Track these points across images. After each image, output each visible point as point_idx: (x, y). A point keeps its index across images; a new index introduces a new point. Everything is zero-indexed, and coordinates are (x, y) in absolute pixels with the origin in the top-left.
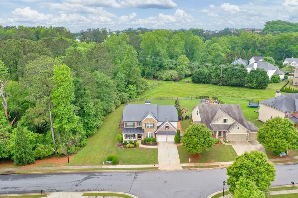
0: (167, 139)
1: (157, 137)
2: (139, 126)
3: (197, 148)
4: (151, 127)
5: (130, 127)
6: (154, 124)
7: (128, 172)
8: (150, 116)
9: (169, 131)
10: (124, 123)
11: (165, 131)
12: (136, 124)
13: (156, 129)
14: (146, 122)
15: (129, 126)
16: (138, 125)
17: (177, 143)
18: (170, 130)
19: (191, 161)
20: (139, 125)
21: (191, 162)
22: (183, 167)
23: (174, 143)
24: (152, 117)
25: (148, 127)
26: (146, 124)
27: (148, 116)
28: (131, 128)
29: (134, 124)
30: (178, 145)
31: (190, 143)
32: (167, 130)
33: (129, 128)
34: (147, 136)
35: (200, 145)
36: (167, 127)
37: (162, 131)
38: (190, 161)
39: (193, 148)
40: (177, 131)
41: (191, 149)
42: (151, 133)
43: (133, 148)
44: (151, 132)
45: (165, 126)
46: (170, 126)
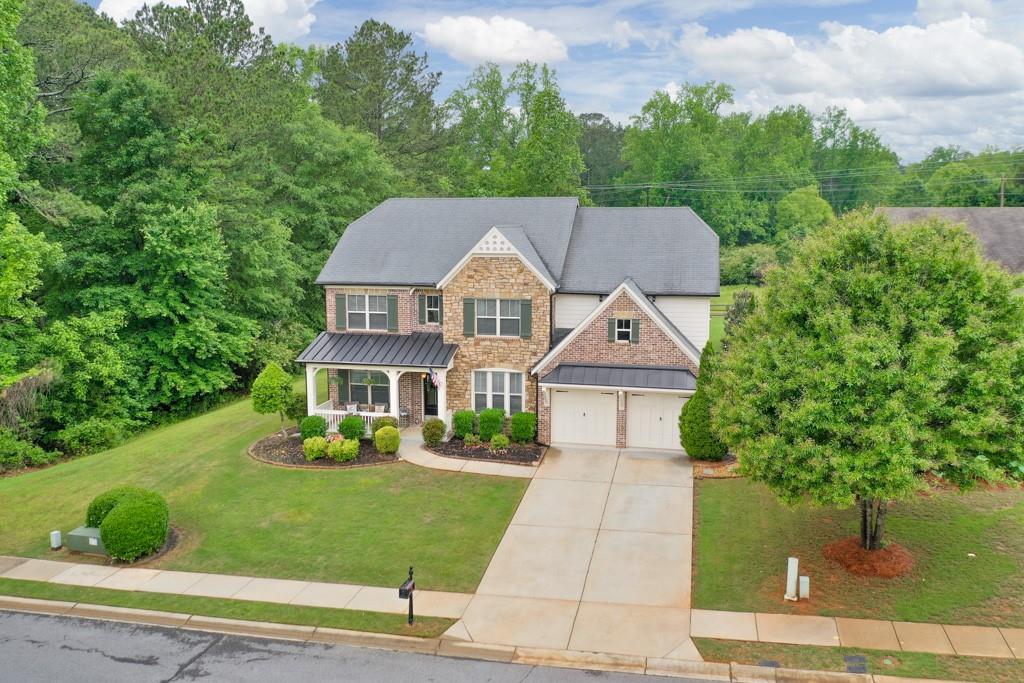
0: (622, 429)
1: (548, 410)
2: (430, 327)
3: (876, 433)
4: (508, 327)
5: (367, 329)
6: (527, 306)
7: (152, 630)
8: (501, 237)
9: (639, 360)
10: (331, 300)
11: (609, 359)
12: (407, 303)
13: (546, 345)
14: (472, 290)
15: (357, 320)
16: (422, 315)
17: (702, 459)
18: (647, 351)
19: (805, 591)
20: (432, 317)
21: (800, 607)
22: (713, 650)
23: (678, 460)
24: (514, 250)
25: (488, 326)
26: (468, 305)
27: (481, 243)
28: (371, 336)
29: (393, 302)
30: (708, 470)
31: (790, 384)
32: (621, 353)
33: (361, 335)
34: (481, 401)
35: (913, 401)
36: (625, 330)
37: (587, 359)
38: (790, 594)
39: (822, 437)
40: (697, 362)
41: (808, 445)
42: (507, 378)
43: (348, 461)
44: (506, 369)
45: (611, 323)
46: (648, 319)
